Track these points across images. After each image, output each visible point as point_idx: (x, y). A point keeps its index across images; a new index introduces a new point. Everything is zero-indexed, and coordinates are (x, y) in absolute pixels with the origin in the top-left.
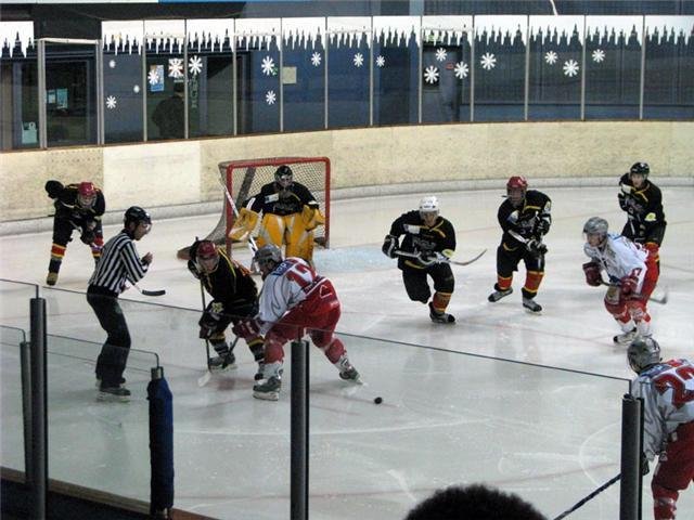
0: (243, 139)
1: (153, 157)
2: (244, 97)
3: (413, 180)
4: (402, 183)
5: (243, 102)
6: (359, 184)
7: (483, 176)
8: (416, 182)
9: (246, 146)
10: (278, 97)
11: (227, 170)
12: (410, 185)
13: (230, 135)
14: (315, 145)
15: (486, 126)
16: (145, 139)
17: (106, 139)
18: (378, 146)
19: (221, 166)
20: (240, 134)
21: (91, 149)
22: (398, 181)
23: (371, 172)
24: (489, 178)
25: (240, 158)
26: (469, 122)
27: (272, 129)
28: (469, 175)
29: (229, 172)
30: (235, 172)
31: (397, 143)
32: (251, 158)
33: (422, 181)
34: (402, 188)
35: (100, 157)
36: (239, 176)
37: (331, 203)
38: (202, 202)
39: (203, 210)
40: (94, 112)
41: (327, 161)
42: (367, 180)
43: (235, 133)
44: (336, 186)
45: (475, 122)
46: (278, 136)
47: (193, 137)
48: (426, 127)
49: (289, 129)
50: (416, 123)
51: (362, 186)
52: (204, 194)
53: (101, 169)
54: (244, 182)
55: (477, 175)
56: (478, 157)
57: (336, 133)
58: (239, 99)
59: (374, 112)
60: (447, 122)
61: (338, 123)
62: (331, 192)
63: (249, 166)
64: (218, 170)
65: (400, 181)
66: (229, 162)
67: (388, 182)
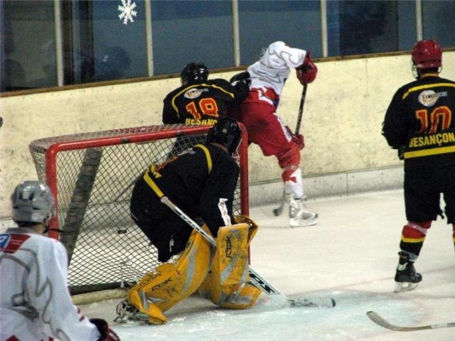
0: (76, 94)
2: (75, 11)
5: (76, 24)
9: (83, 107)
10: (140, 8)
11: (46, 153)
18: (339, 97)
19: (34, 148)
20: (70, 81)
22: (381, 163)
23: (329, 148)
25: (71, 131)
29: (51, 160)
30: (61, 157)
31: (377, 89)
36: (69, 165)
44: (261, 177)
46: (145, 85)
54: (81, 176)
58: (66, 17)
59: (330, 31)
62: (252, 189)
63: (88, 146)
64: (29, 155)
65: (385, 163)
66: (50, 139)
67: (362, 166)
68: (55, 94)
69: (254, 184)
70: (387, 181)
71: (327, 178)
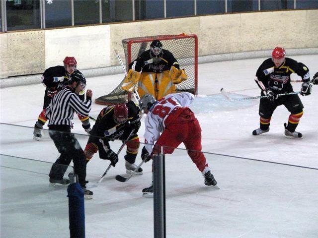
0: (139, 24)
1: (79, 36)
3: (256, 49)
4: (248, 51)
6: (218, 52)
7: (303, 46)
8: (257, 50)
9: (141, 28)
12: (253, 53)
13: (130, 20)
14: (189, 27)
15: (304, 11)
16: (73, 24)
17: (46, 24)
18: (231, 27)
19: (124, 42)
20: (137, 19)
21: (37, 32)
23: (227, 44)
24: (307, 47)
25: (137, 36)
26: (293, 9)
27: (159, 16)
28: (294, 46)
29: (129, 46)
30: (133, 45)
31: (244, 24)
32: (144, 36)
33: (262, 50)
34: (248, 54)
35: (43, 37)
37: (198, 65)
38: (112, 66)
39: (112, 71)
40: (38, 7)
41: (196, 37)
42: (224, 49)
43: (134, 19)
44: (202, 54)
45: (297, 9)
46: (163, 21)
47: (105, 22)
48: (264, 13)
49: (171, 16)
50: (257, 11)
51: (220, 54)
52: (112, 61)
53: (43, 45)
55: (299, 46)
56: (300, 33)
57: (202, 18)
59: (228, 3)
60: (277, 9)
61: (203, 12)
62: (199, 58)
63: (142, 42)
64: (122, 44)
65: (246, 50)
66: (129, 39)
67: (238, 51)
68: (132, 23)
69: (200, 56)
70: (247, 57)
71: (225, 55)
